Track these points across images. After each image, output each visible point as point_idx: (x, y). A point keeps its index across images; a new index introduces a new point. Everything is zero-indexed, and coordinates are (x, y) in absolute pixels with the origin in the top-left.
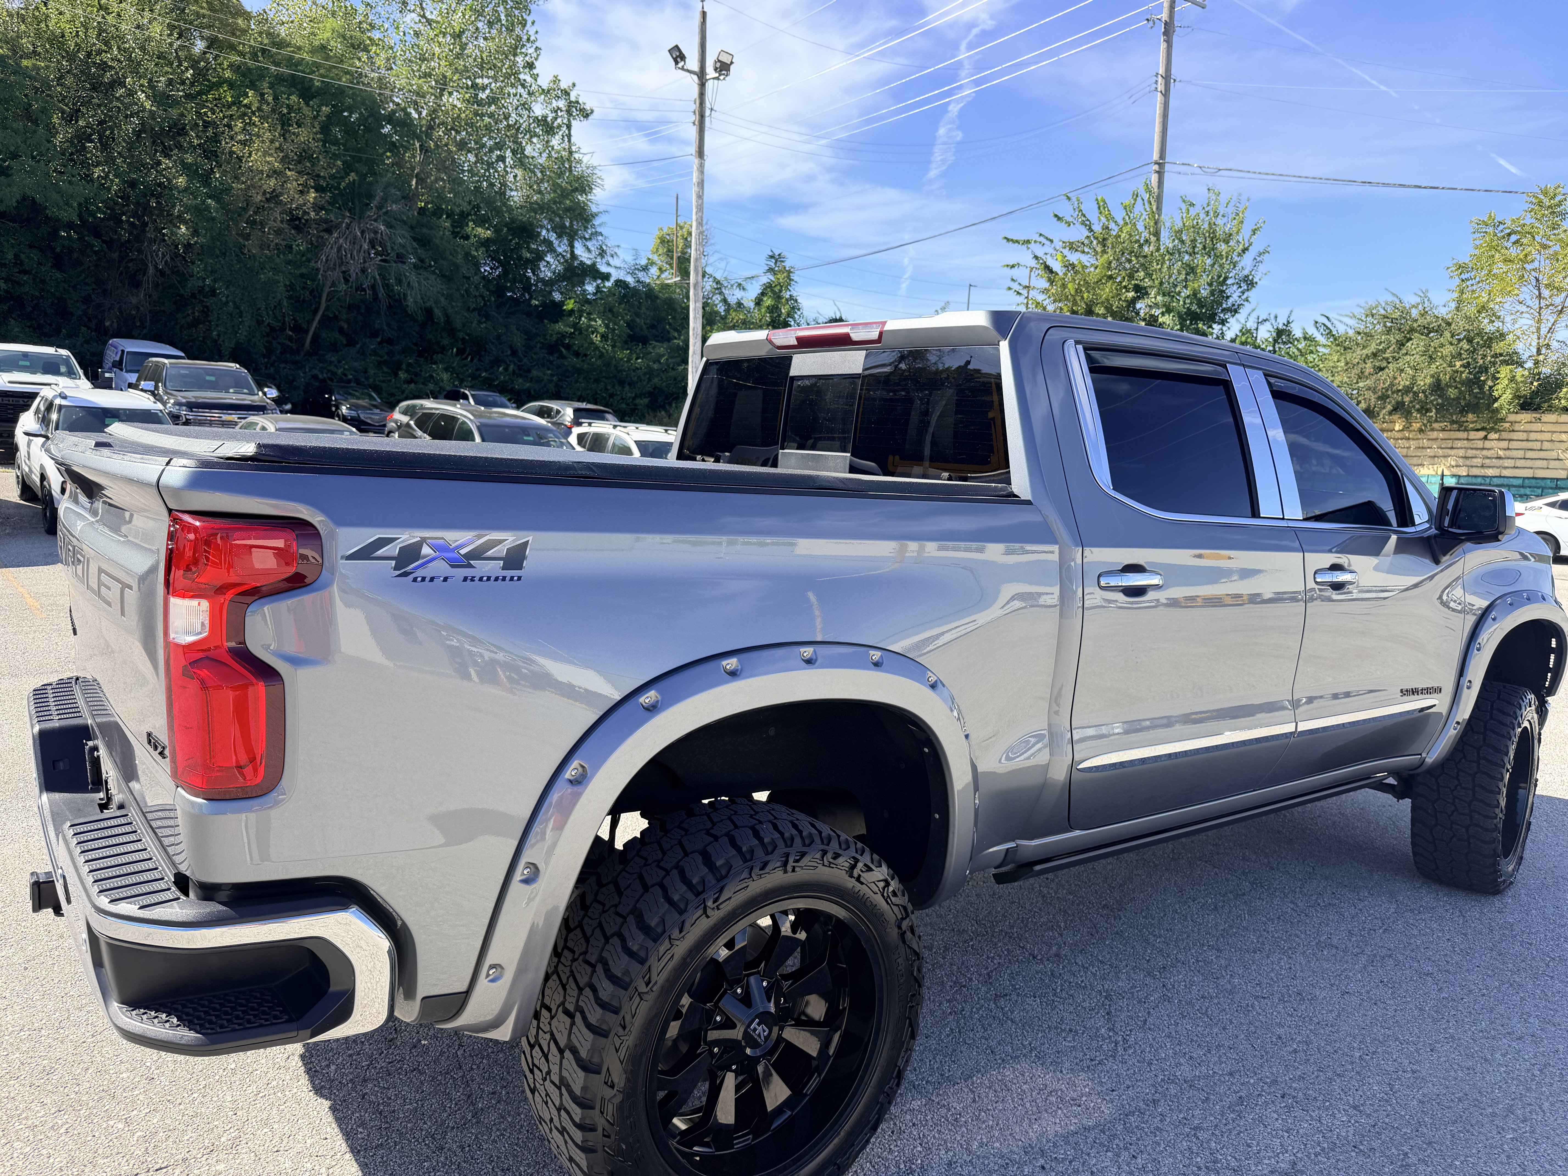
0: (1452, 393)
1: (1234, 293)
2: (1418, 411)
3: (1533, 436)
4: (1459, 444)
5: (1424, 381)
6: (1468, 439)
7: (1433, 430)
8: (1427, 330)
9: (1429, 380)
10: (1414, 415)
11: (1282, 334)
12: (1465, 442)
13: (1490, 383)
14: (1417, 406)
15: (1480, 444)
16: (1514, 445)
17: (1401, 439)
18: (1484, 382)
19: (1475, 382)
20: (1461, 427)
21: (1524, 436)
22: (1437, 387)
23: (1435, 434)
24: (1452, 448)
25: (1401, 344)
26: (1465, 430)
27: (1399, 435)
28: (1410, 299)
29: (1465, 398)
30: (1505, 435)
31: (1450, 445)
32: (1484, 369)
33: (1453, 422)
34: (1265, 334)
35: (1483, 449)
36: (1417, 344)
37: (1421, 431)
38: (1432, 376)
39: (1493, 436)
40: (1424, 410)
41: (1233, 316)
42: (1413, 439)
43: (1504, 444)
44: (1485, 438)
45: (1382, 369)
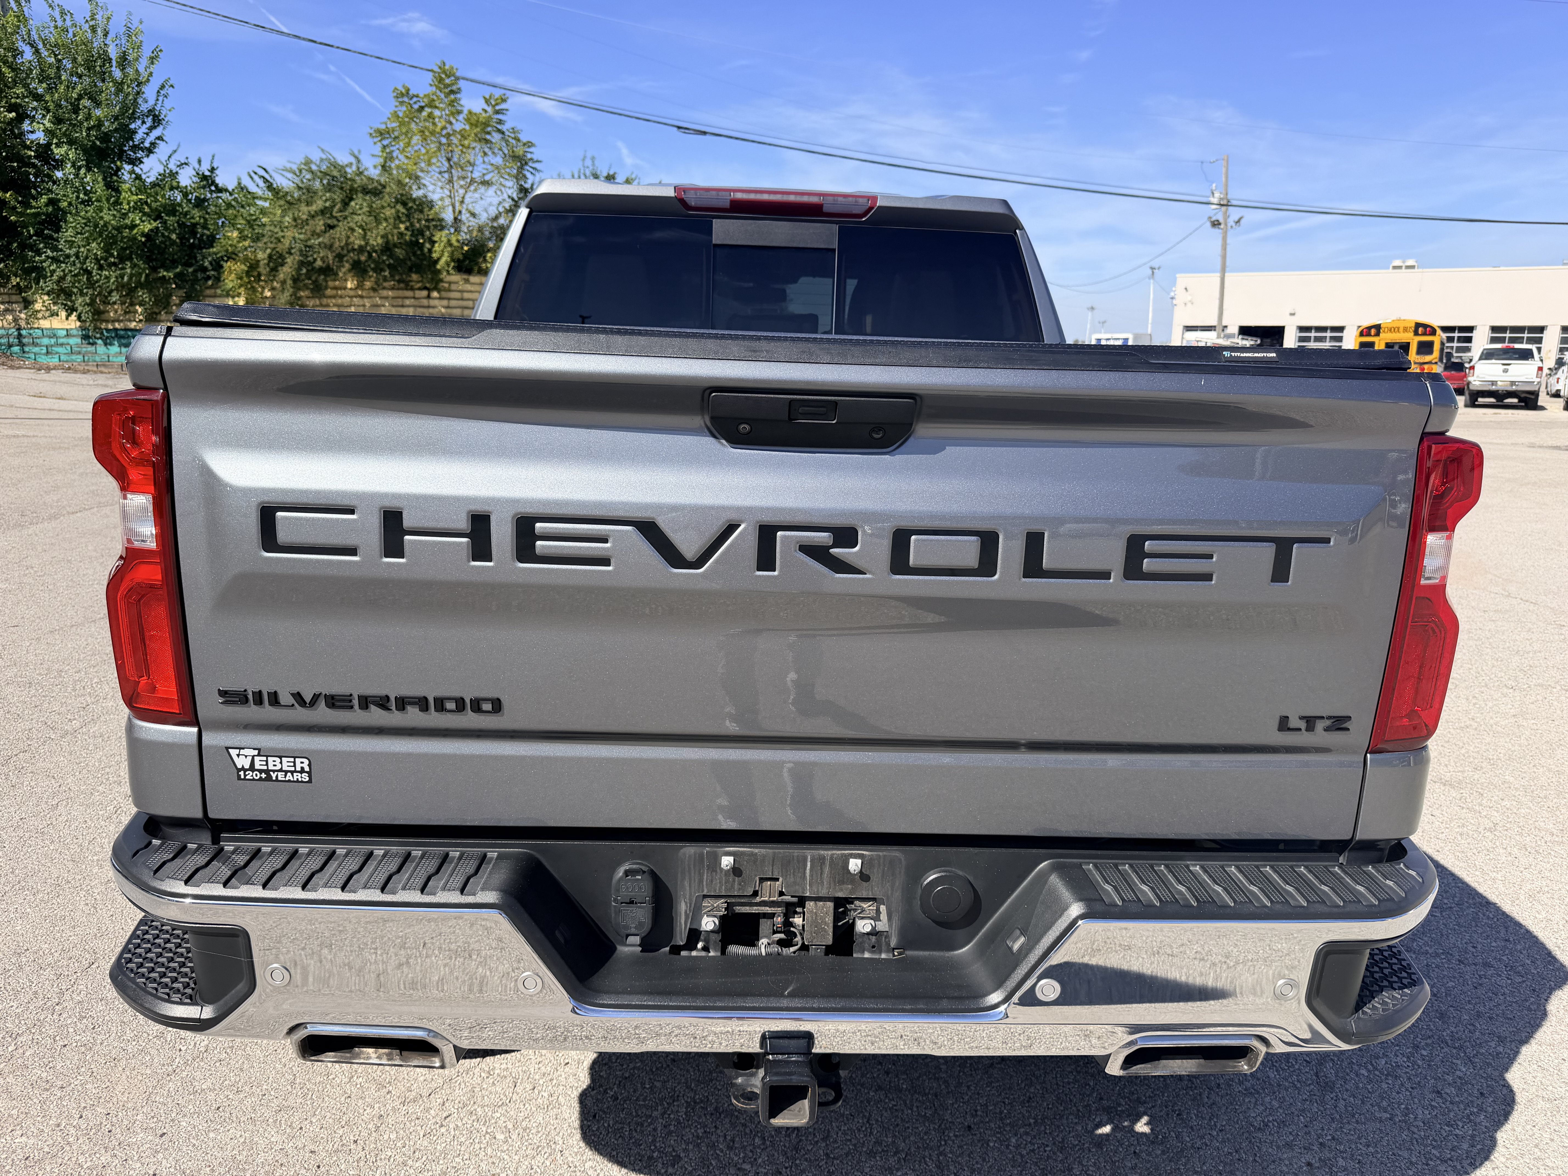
0: (399, 252)
1: (141, 129)
2: (373, 269)
3: (466, 295)
4: (407, 302)
5: (376, 241)
6: (414, 298)
7: (384, 288)
8: (366, 191)
9: (380, 241)
10: (371, 273)
11: (207, 180)
12: (413, 300)
13: (428, 245)
14: (372, 266)
15: (425, 302)
16: (453, 303)
17: (356, 297)
18: (423, 244)
19: (414, 245)
20: (408, 287)
21: (458, 295)
22: (387, 248)
23: (385, 293)
24: (403, 306)
25: (346, 204)
26: (412, 289)
27: (352, 293)
28: (343, 158)
29: (410, 259)
30: (444, 294)
31: (400, 303)
32: (421, 232)
33: (399, 281)
34: (186, 178)
35: (429, 307)
36: (359, 203)
37: (374, 289)
38: (382, 237)
39: (435, 294)
40: (378, 270)
41: (148, 156)
42: (367, 297)
43: (445, 303)
44: (429, 297)
45: (332, 227)
